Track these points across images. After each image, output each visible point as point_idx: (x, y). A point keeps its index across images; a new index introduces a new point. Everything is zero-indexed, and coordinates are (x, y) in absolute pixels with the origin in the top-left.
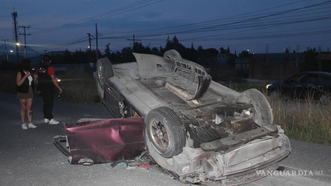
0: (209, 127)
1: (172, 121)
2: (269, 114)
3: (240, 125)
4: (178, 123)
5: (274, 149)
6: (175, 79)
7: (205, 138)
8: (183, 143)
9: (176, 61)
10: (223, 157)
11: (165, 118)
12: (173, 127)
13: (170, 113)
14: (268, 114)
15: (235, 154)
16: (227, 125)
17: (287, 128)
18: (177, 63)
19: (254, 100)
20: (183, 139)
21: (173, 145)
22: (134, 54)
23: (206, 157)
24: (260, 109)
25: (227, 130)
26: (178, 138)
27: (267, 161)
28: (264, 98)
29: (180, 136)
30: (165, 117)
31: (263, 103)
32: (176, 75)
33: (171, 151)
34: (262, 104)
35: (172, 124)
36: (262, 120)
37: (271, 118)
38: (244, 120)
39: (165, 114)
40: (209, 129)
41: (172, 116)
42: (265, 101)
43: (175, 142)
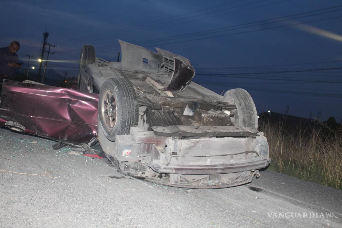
0: (172, 114)
1: (124, 91)
2: (253, 118)
3: (211, 120)
4: (131, 96)
5: (247, 153)
6: (160, 77)
7: (162, 122)
8: (133, 123)
9: (164, 57)
10: (176, 143)
11: (116, 87)
12: (124, 98)
13: (124, 83)
14: (251, 118)
15: (193, 145)
16: (197, 118)
17: (282, 164)
18: (165, 59)
19: (237, 98)
20: (133, 116)
21: (120, 121)
22: (120, 41)
23: (155, 142)
24: (243, 109)
25: (194, 123)
26: (127, 114)
27: (233, 164)
28: (250, 98)
29: (130, 112)
30: (117, 85)
31: (247, 103)
32: (161, 73)
33: (116, 130)
34: (245, 104)
35: (123, 94)
36: (243, 124)
37: (255, 124)
38: (219, 116)
39: (118, 83)
40: (171, 116)
41: (126, 87)
42: (250, 102)
43: (122, 117)
